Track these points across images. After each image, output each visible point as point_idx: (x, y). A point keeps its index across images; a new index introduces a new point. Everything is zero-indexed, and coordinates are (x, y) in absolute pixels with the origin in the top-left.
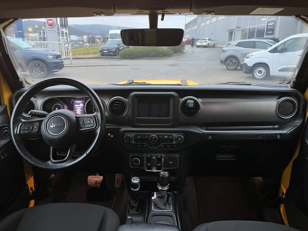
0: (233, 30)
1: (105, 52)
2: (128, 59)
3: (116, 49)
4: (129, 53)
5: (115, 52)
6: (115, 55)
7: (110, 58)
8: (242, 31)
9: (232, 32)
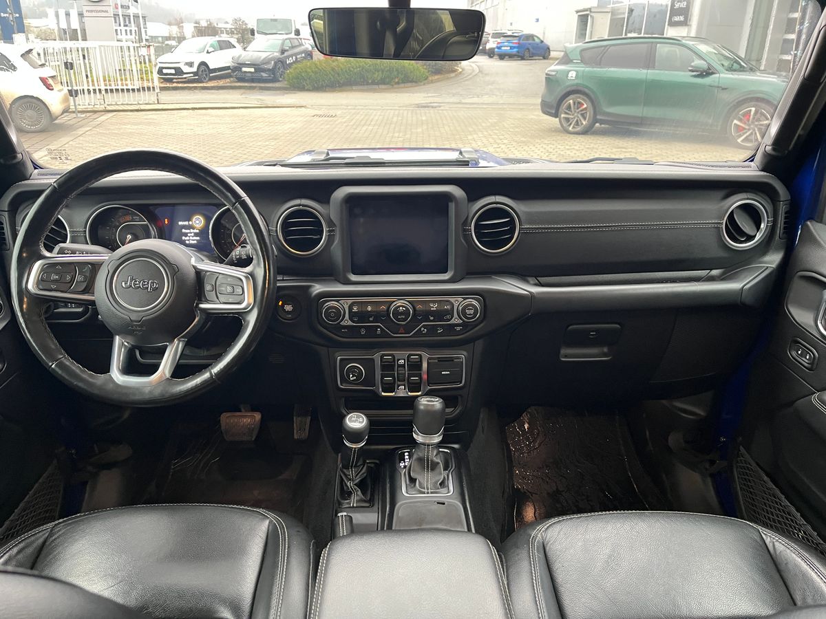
0: (590, 9)
1: (246, 72)
2: (308, 90)
3: (275, 63)
4: (311, 74)
5: (273, 71)
6: (275, 80)
7: (262, 88)
8: (612, 12)
9: (587, 15)
